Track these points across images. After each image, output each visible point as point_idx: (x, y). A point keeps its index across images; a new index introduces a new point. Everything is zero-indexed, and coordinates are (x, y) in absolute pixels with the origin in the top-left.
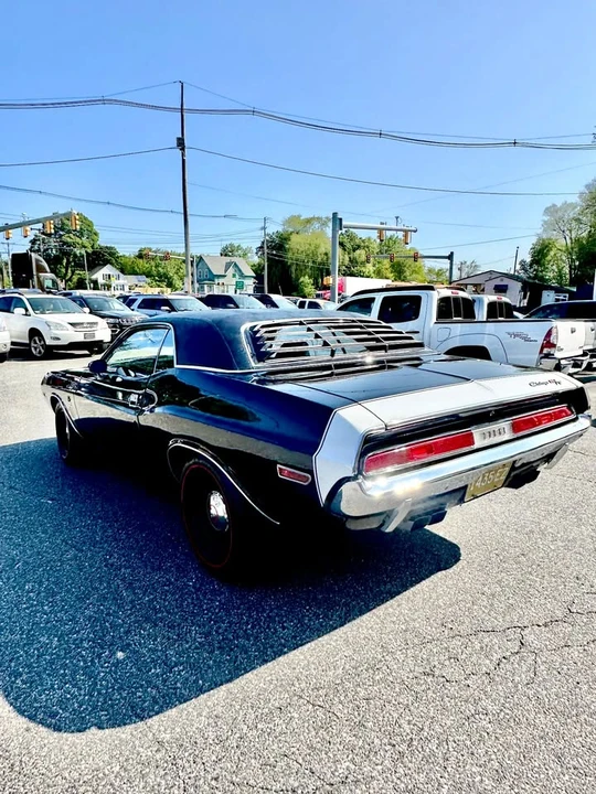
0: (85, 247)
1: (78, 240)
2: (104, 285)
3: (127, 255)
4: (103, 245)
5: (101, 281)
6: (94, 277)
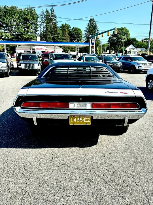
0: (125, 39)
1: (123, 37)
2: (129, 52)
3: (140, 41)
4: (132, 38)
5: (128, 50)
6: (126, 49)
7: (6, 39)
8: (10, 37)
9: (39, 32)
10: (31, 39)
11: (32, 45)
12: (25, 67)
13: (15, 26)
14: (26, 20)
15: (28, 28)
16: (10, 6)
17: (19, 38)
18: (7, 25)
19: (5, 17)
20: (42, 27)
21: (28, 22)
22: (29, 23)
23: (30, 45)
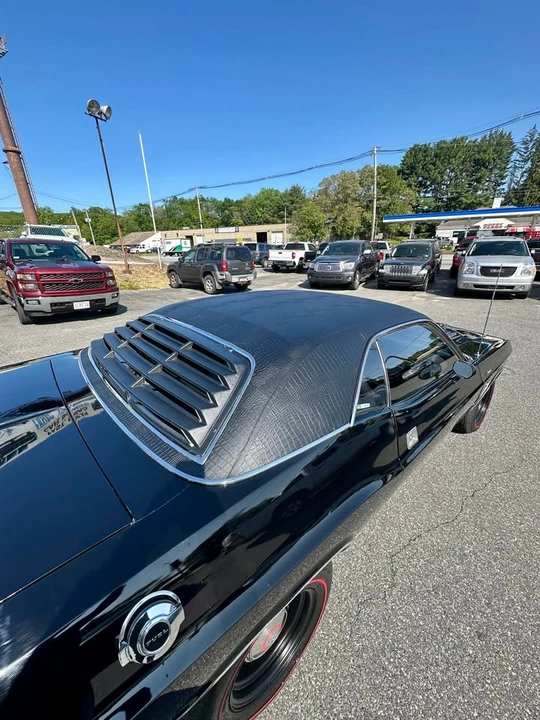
7: (423, 211)
8: (433, 205)
9: (505, 187)
10: (480, 204)
11: (472, 218)
12: (392, 271)
13: (451, 180)
14: (479, 164)
15: (478, 181)
16: (449, 139)
17: (452, 205)
18: (433, 182)
19: (434, 164)
20: (518, 173)
21: (484, 165)
22: (486, 168)
23: (467, 219)
